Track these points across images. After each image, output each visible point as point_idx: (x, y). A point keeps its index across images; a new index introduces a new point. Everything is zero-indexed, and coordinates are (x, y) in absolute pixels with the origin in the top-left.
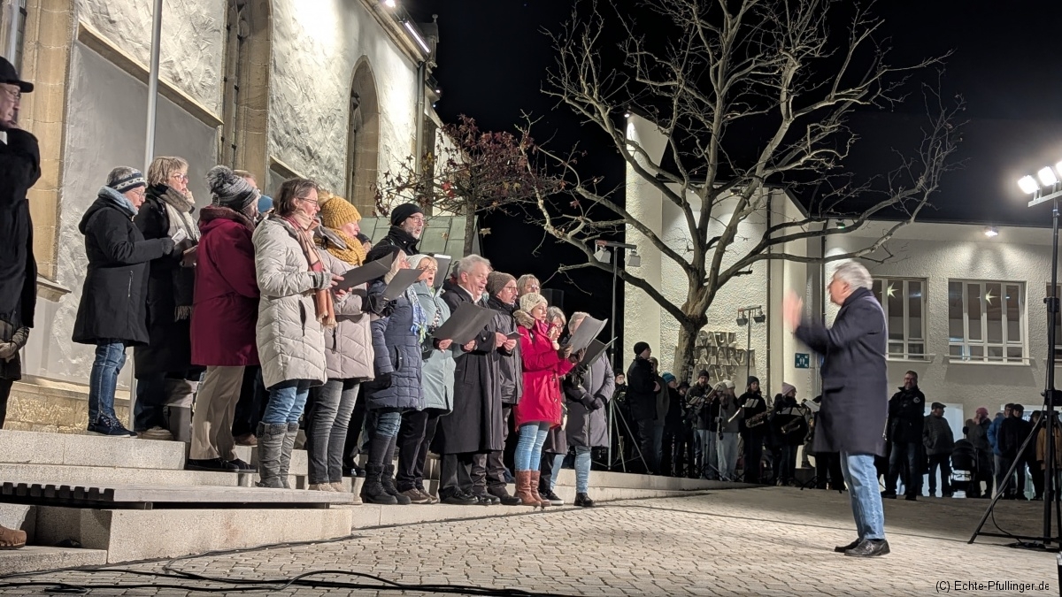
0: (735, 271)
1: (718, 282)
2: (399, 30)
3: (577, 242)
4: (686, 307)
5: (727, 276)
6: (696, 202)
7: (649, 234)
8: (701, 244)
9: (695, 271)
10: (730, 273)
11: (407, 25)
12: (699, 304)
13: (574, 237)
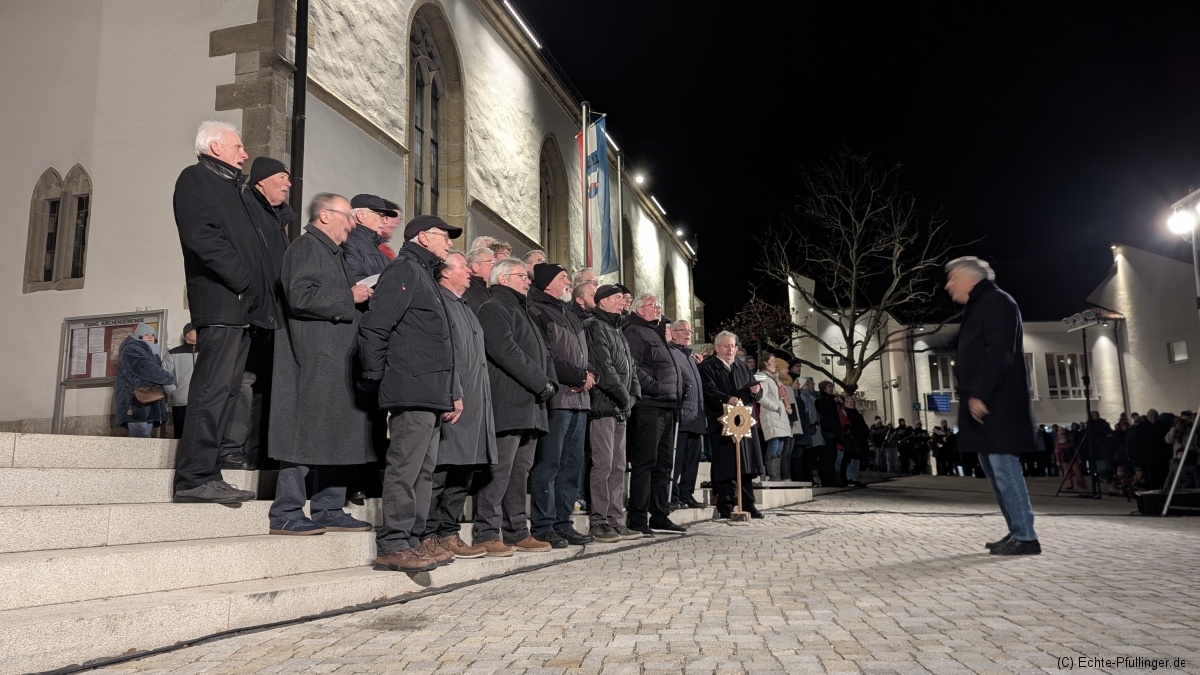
0: (872, 358)
1: (863, 364)
2: (681, 245)
3: (785, 349)
4: (845, 379)
5: (868, 362)
6: (846, 324)
7: (823, 343)
8: (851, 345)
9: (848, 361)
10: (869, 360)
11: (686, 242)
12: (853, 379)
13: (783, 346)
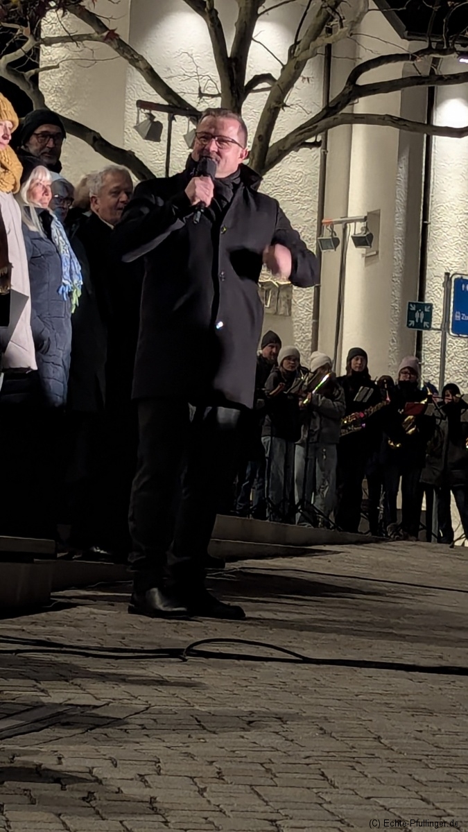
1: (268, 158)
3: (17, 75)
5: (284, 147)
6: (229, 12)
7: (141, 64)
10: (287, 146)
13: (11, 66)
